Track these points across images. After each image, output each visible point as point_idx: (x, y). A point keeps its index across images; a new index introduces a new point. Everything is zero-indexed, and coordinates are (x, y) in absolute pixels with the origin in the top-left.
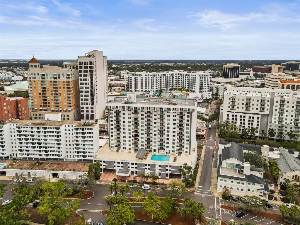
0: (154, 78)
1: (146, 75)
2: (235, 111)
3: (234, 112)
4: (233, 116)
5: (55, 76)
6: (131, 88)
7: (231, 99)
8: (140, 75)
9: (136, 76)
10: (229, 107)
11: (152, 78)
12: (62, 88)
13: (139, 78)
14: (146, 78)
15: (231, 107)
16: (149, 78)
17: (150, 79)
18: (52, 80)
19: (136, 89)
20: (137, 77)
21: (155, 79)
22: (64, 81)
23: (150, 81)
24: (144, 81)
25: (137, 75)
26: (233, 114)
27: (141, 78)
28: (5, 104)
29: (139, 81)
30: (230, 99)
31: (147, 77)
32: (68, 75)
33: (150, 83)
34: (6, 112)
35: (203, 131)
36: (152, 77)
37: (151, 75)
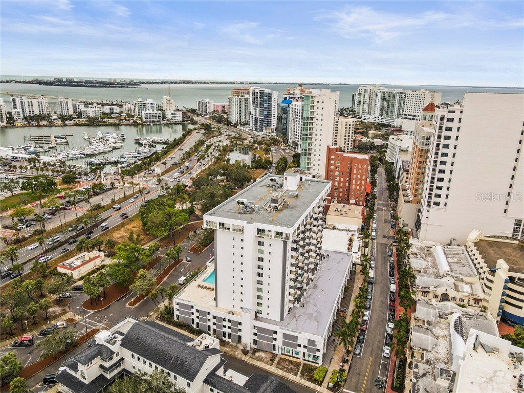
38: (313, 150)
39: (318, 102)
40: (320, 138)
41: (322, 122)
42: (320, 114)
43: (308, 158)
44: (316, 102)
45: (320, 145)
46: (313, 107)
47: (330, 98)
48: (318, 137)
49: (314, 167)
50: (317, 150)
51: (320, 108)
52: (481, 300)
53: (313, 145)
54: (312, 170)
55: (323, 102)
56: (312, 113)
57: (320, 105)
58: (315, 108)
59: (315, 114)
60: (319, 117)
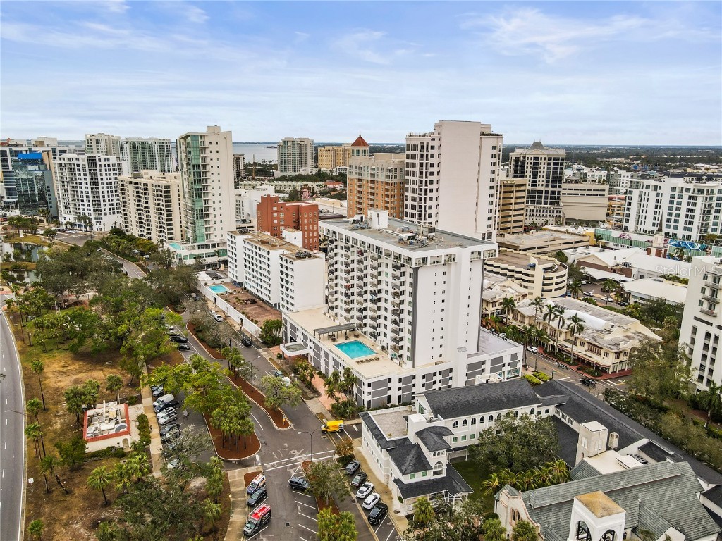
0: (695, 198)
1: (674, 189)
2: (715, 322)
3: (711, 324)
4: (708, 335)
5: (373, 172)
6: (627, 221)
7: (710, 280)
8: (656, 188)
9: (644, 190)
10: (701, 303)
11: (690, 198)
12: (379, 195)
13: (653, 195)
14: (672, 196)
15: (706, 306)
16: (680, 197)
17: (685, 200)
18: (370, 178)
19: (640, 226)
20: (647, 191)
21: (700, 201)
22: (382, 182)
23: (684, 207)
24: (665, 205)
25: (648, 187)
26: (709, 329)
27: (658, 195)
28: (275, 209)
29: (652, 203)
30: (705, 278)
31: (676, 193)
32: (391, 171)
33: (683, 213)
34: (275, 222)
35: (607, 355)
36: (690, 194)
37: (688, 190)
38: (211, 210)
39: (210, 143)
40: (219, 191)
41: (219, 170)
42: (215, 160)
43: (206, 221)
44: (207, 144)
45: (220, 202)
46: (204, 150)
47: (225, 138)
48: (216, 191)
49: (216, 233)
50: (217, 209)
51: (214, 152)
52: (526, 295)
53: (210, 203)
54: (212, 236)
55: (217, 143)
56: (204, 159)
57: (213, 147)
58: (208, 151)
59: (208, 160)
60: (215, 163)
